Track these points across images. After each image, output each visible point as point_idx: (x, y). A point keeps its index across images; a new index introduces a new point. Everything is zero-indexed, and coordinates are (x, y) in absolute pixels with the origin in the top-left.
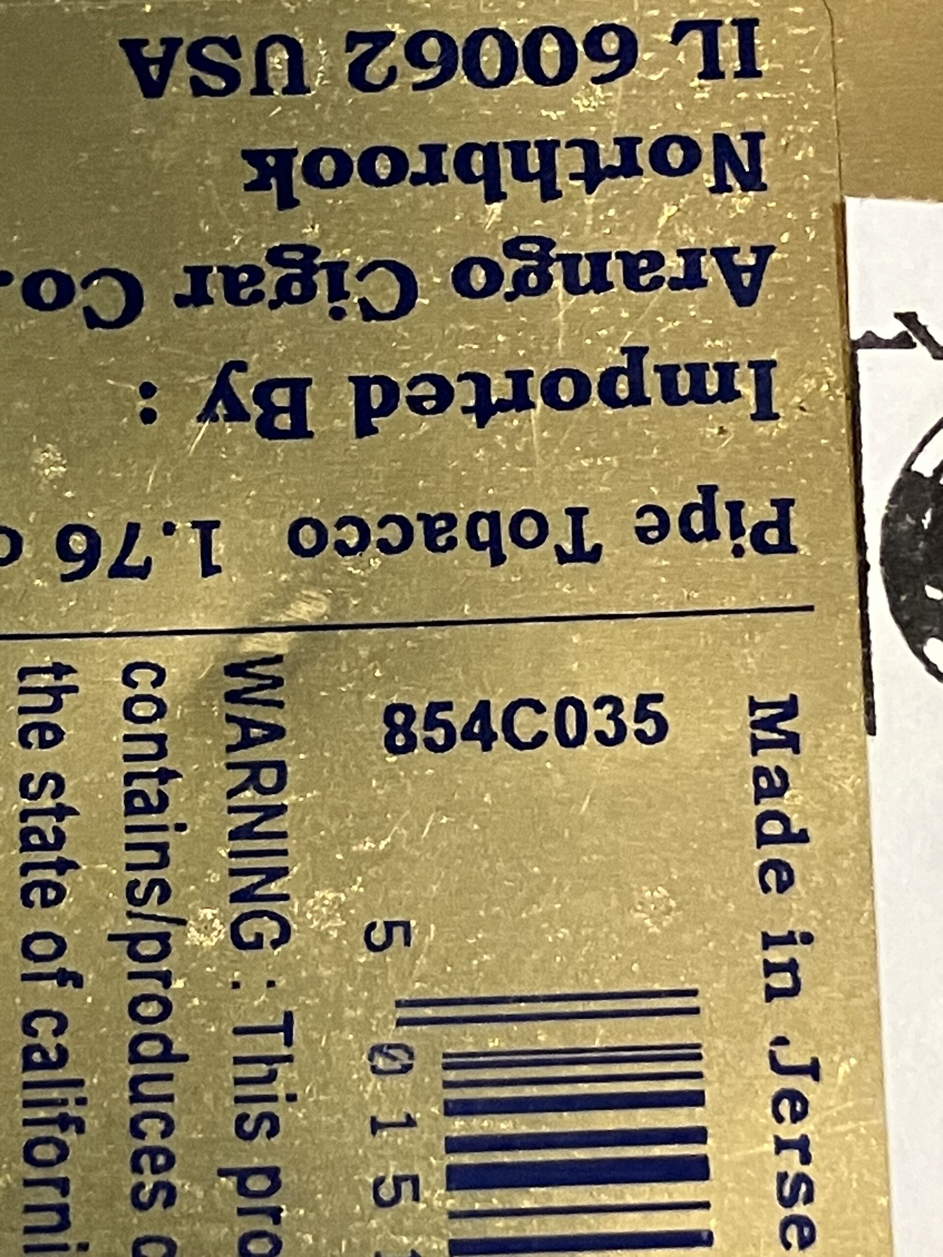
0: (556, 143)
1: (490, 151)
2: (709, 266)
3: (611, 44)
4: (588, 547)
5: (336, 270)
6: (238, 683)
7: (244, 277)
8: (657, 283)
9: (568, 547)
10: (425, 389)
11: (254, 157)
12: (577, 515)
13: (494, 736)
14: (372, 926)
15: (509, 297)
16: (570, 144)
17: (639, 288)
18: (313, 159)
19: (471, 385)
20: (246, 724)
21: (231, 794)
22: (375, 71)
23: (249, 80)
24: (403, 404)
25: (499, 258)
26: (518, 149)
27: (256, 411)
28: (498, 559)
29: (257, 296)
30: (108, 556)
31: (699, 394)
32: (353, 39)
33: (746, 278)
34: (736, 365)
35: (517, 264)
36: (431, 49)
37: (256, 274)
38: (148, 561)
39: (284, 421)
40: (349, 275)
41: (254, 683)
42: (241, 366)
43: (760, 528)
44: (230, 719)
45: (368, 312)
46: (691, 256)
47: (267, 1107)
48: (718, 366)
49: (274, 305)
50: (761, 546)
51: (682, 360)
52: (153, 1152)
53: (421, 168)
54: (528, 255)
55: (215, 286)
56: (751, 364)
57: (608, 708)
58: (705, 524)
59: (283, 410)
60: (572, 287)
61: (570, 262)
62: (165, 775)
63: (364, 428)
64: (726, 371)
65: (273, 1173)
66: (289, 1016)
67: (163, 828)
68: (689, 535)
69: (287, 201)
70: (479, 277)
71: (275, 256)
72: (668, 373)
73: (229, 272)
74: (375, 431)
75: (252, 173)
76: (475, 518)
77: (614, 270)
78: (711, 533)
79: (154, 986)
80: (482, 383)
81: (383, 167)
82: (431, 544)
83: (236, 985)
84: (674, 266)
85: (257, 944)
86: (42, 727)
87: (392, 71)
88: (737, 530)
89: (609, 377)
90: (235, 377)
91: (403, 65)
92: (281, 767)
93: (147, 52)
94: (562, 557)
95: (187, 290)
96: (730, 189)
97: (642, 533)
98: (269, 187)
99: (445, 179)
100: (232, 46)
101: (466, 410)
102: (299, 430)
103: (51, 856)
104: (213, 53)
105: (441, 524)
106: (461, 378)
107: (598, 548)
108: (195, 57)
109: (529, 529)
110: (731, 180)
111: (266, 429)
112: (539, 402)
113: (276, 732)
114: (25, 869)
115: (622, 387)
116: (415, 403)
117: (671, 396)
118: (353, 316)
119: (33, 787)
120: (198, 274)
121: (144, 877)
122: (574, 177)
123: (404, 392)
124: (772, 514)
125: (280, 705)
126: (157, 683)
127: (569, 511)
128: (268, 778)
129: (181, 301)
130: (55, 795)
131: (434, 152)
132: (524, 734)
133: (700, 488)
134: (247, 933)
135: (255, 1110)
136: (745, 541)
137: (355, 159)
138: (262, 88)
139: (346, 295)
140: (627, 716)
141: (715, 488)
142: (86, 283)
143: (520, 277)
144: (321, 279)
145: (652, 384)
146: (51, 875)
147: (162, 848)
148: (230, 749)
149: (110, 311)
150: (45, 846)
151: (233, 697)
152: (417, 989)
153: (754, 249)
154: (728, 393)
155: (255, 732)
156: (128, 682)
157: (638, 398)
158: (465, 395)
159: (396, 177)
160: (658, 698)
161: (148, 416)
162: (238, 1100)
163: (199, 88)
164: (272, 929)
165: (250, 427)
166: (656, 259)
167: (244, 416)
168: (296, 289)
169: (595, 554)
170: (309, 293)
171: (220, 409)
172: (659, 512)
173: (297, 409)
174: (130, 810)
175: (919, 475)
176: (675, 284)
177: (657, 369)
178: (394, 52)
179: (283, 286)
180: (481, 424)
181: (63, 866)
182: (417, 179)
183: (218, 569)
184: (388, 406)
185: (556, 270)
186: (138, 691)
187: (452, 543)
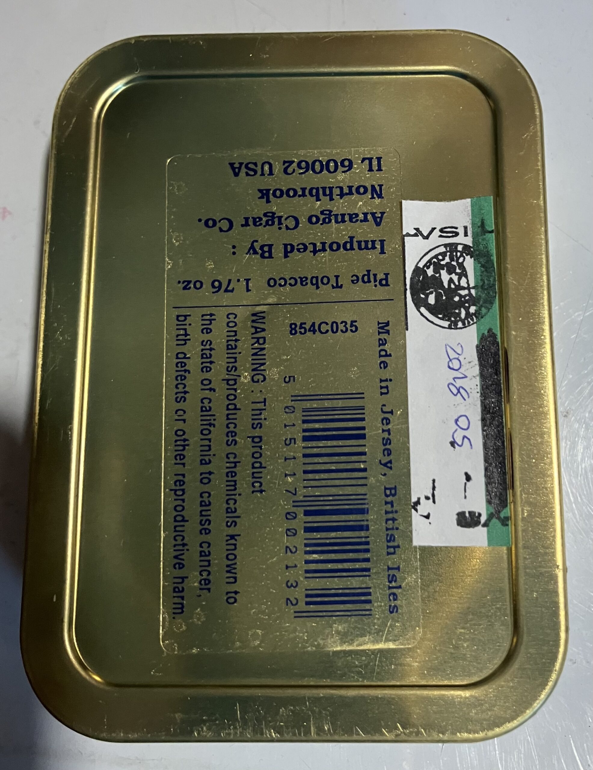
0: (333, 187)
1: (317, 189)
2: (369, 217)
3: (346, 163)
4: (339, 285)
5: (280, 218)
6: (254, 318)
7: (258, 220)
8: (357, 221)
9: (335, 285)
10: (301, 246)
11: (260, 191)
12: (337, 277)
13: (316, 331)
14: (286, 377)
15: (321, 224)
16: (336, 187)
17: (353, 222)
18: (275, 191)
19: (312, 246)
20: (256, 328)
21: (252, 345)
22: (290, 170)
23: (259, 172)
24: (295, 250)
25: (319, 215)
26: (324, 189)
27: (260, 252)
28: (318, 288)
29: (261, 224)
30: (224, 287)
31: (367, 248)
32: (285, 162)
33: (378, 220)
34: (376, 241)
35: (324, 216)
36: (303, 164)
37: (261, 219)
38: (233, 288)
39: (267, 255)
40: (283, 219)
41: (258, 318)
42: (257, 241)
43: (381, 280)
44: (252, 327)
45: (287, 228)
46: (365, 214)
47: (259, 421)
48: (372, 241)
49: (265, 226)
50: (381, 285)
51: (362, 239)
52: (232, 432)
53: (300, 193)
54: (326, 214)
55: (251, 222)
56: (379, 241)
57: (344, 324)
58: (368, 279)
59: (266, 252)
60: (337, 222)
61: (336, 216)
62: (236, 340)
63: (286, 256)
64: (373, 242)
65: (260, 437)
66: (265, 399)
67: (236, 353)
68: (364, 282)
69: (268, 201)
70: (314, 219)
71: (265, 215)
72: (359, 243)
73: (254, 219)
74: (289, 257)
75: (260, 195)
76: (313, 278)
77: (347, 218)
78: (369, 281)
79: (233, 392)
80: (315, 245)
81: (291, 193)
82: (302, 284)
83: (252, 391)
84: (361, 216)
85: (258, 381)
86: (207, 329)
87: (294, 170)
88: (375, 281)
89: (345, 244)
90: (255, 244)
91: (296, 168)
92: (264, 338)
93: (236, 166)
94: (333, 287)
95: (244, 223)
96: (375, 198)
97: (352, 281)
98: (264, 198)
99: (306, 196)
100: (255, 164)
101: (311, 252)
102: (270, 257)
103: (208, 360)
104: (251, 166)
105: (304, 279)
106: (309, 244)
107: (342, 285)
108: (247, 167)
109: (325, 281)
110: (375, 196)
111: (262, 256)
112: (328, 250)
113: (264, 330)
114: (202, 363)
115: (348, 246)
116: (298, 250)
117: (360, 248)
118: (284, 229)
119: (204, 343)
120: (247, 219)
121: (231, 365)
122: (337, 195)
123: (296, 247)
124: (384, 277)
125: (264, 323)
126: (235, 318)
127: (335, 276)
128: (261, 341)
129: (242, 226)
130: (210, 345)
131: (304, 190)
132: (323, 330)
133: (367, 271)
134: (255, 379)
135: (256, 422)
136: (377, 283)
137: (285, 191)
138: (263, 174)
139: (282, 224)
140: (348, 326)
141: (370, 270)
142: (220, 221)
143: (324, 219)
144: (276, 220)
145: (355, 245)
146: (208, 365)
147: (235, 358)
148: (252, 334)
149: (225, 228)
150: (207, 358)
151: (253, 321)
152: (296, 392)
153: (380, 213)
154: (374, 247)
155: (258, 330)
156: (228, 318)
157: (352, 248)
158: (311, 248)
159: (294, 196)
160: (356, 321)
161: (234, 253)
162: (253, 419)
163: (247, 174)
164: (261, 378)
165: (258, 256)
166: (357, 215)
167: (257, 253)
168: (270, 223)
169: (341, 287)
170: (273, 224)
171: (251, 251)
172: (357, 276)
173: (270, 252)
174: (228, 349)
175: (420, 267)
176: (361, 221)
177: (357, 242)
178: (295, 165)
179: (267, 222)
180: (314, 255)
181: (211, 362)
182: (300, 196)
183: (250, 290)
184: (292, 251)
185: (333, 218)
186: (230, 320)
187: (307, 284)
